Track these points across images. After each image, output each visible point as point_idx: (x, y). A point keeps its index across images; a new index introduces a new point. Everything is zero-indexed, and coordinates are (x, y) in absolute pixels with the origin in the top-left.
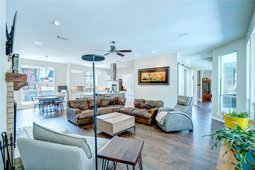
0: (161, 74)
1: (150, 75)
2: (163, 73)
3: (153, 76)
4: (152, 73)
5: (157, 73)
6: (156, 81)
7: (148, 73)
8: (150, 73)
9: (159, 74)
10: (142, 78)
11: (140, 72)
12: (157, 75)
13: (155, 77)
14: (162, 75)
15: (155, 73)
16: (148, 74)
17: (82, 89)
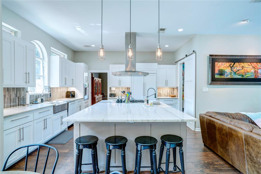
0: (253, 67)
1: (233, 66)
2: (258, 66)
3: (239, 69)
4: (237, 64)
5: (245, 65)
6: (244, 77)
7: (228, 64)
8: (233, 64)
9: (250, 67)
10: (216, 71)
11: (213, 59)
12: (245, 68)
13: (242, 71)
14: (256, 68)
15: (242, 64)
16: (230, 66)
17: (18, 97)
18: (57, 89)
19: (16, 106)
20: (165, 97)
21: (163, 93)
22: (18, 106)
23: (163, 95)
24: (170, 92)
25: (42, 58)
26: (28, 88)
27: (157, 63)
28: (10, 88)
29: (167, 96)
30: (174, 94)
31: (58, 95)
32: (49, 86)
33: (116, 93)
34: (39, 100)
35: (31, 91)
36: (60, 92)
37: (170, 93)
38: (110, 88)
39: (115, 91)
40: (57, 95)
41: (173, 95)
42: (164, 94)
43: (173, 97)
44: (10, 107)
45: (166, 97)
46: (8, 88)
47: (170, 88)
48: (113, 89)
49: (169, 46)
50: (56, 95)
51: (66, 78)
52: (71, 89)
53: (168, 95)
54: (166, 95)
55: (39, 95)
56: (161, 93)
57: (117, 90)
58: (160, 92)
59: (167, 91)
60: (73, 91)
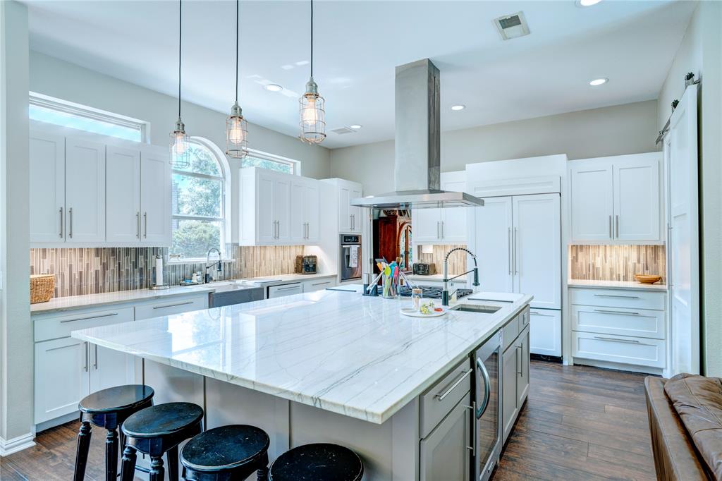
17: (141, 269)
18: (263, 252)
19: (134, 289)
20: (615, 284)
21: (608, 266)
22: (141, 288)
23: (608, 273)
24: (639, 261)
25: (221, 176)
26: (167, 248)
27: (564, 156)
28: (119, 248)
29: (626, 279)
30: (656, 271)
31: (265, 265)
32: (236, 242)
33: (435, 262)
34: (196, 278)
35: (179, 256)
36: (272, 258)
37: (640, 266)
38: (419, 247)
39: (435, 256)
40: (263, 264)
41: (654, 276)
42: (611, 269)
43: (652, 282)
44: (119, 290)
45: (622, 284)
46: (113, 249)
47: (639, 247)
48: (428, 250)
49: (608, 80)
50: (260, 265)
51: (277, 223)
52: (310, 251)
53: (630, 275)
54: (622, 274)
55: (201, 264)
56: (598, 265)
57: (439, 254)
58: (591, 262)
59: (626, 260)
60: (313, 255)
